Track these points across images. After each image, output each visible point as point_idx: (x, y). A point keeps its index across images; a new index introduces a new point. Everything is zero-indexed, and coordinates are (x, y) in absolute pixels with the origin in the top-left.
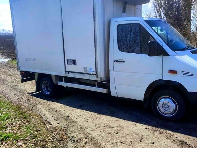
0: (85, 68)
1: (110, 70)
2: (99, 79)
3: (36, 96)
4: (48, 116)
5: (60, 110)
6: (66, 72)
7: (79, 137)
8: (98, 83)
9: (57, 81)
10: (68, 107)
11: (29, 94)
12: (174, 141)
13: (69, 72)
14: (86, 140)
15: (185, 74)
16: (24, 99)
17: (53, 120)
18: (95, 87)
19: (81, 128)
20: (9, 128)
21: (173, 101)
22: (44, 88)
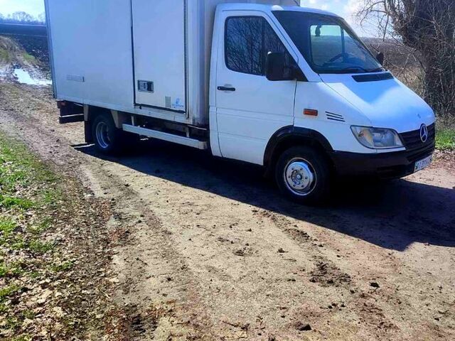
0: (168, 99)
1: (210, 104)
2: (190, 122)
3: (85, 150)
4: (92, 182)
5: (118, 174)
6: (136, 104)
7: (132, 214)
8: (190, 129)
9: (121, 122)
10: (134, 170)
11: (73, 146)
12: (288, 231)
13: (141, 106)
14: (141, 219)
15: (332, 117)
16: (61, 155)
17: (99, 188)
18: (186, 136)
19: (142, 202)
20: (18, 192)
21: (309, 167)
22: (99, 135)
